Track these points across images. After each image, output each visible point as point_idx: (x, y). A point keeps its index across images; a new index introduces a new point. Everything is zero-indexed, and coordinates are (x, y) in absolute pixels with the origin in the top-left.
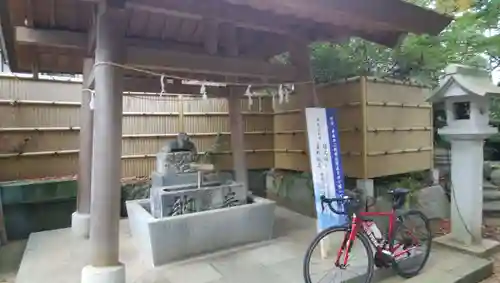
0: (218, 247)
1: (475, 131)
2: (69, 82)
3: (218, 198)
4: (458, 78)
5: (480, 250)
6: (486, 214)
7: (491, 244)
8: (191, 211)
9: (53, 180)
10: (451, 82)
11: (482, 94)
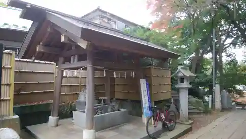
0: (112, 125)
1: (186, 86)
2: (46, 63)
3: (109, 109)
4: (181, 70)
5: (188, 123)
6: (190, 113)
7: (191, 122)
8: (102, 113)
9: (32, 104)
10: (179, 71)
11: (188, 75)
